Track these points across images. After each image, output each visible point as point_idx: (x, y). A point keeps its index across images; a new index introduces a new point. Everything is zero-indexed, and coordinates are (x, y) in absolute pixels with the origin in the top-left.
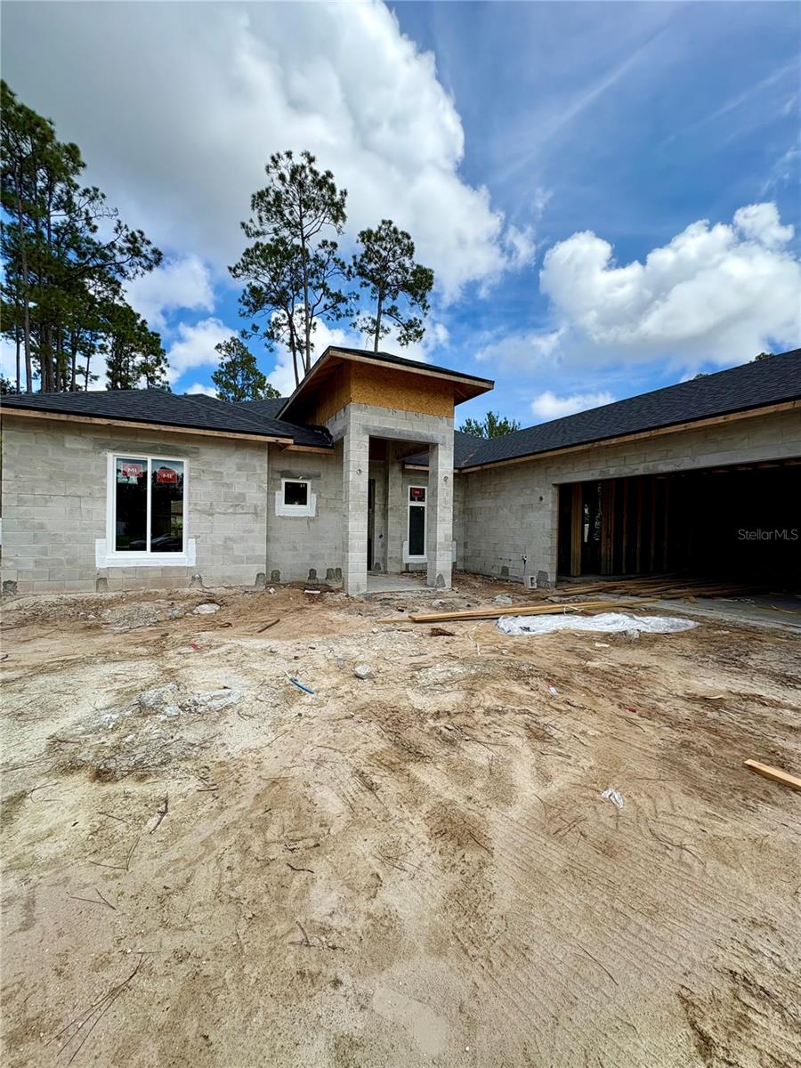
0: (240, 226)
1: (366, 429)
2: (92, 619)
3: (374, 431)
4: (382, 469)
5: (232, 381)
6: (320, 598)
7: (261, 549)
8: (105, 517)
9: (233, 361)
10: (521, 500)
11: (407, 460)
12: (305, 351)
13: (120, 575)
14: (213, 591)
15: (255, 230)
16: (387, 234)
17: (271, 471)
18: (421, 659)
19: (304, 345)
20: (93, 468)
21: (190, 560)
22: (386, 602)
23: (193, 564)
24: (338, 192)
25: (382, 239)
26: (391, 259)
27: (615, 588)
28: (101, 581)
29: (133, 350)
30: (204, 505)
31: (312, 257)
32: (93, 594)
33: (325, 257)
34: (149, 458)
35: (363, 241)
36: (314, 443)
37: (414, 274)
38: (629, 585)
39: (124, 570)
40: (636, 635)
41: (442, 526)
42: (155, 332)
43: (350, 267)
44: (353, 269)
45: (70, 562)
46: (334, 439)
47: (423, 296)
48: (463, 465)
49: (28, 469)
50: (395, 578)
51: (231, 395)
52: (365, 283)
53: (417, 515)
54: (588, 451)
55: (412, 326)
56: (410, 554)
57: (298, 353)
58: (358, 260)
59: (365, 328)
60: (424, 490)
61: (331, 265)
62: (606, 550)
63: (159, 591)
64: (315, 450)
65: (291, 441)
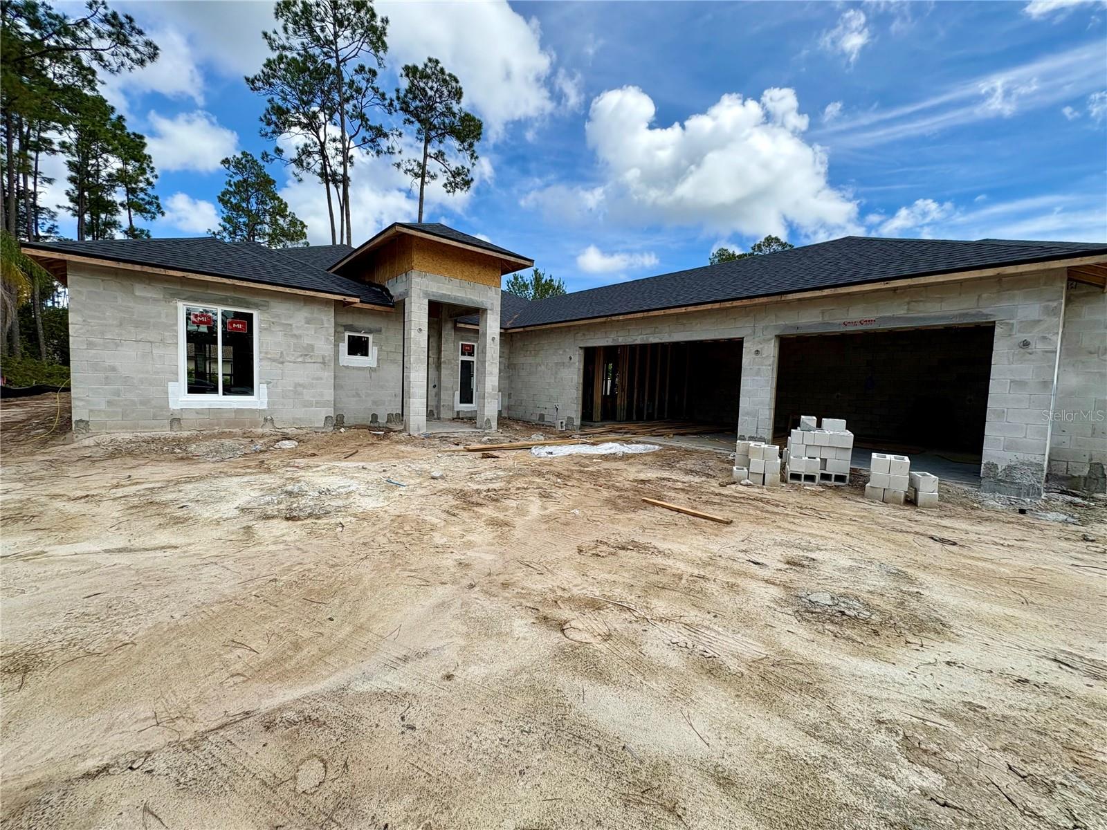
0: (262, 35)
1: (426, 294)
2: (179, 453)
3: (434, 296)
5: (244, 205)
6: (385, 437)
7: (329, 395)
8: (177, 361)
9: (245, 181)
10: (556, 359)
11: (459, 319)
12: (341, 186)
13: (193, 416)
14: (285, 430)
15: (281, 43)
16: (433, 73)
17: (337, 325)
18: (476, 470)
19: (339, 178)
20: (163, 315)
21: (262, 402)
22: (444, 439)
23: (265, 407)
24: (378, 19)
25: (428, 77)
26: (438, 100)
27: (621, 429)
28: (176, 421)
29: (104, 150)
30: (274, 353)
31: (347, 80)
32: (167, 433)
33: (363, 85)
34: (219, 309)
35: (407, 75)
36: (376, 301)
37: (462, 119)
38: (632, 427)
39: (198, 412)
40: (621, 454)
41: (490, 378)
42: (137, 132)
43: (392, 100)
44: (396, 103)
45: (143, 403)
46: (395, 300)
47: (471, 145)
48: (508, 326)
49: (97, 314)
50: (448, 423)
51: (241, 220)
52: (408, 120)
53: (467, 368)
54: (605, 322)
55: (459, 174)
56: (461, 402)
57: (331, 185)
58: (402, 95)
59: (409, 171)
60: (473, 346)
61: (370, 92)
62: (621, 401)
63: (234, 430)
64: (377, 308)
65: (357, 300)
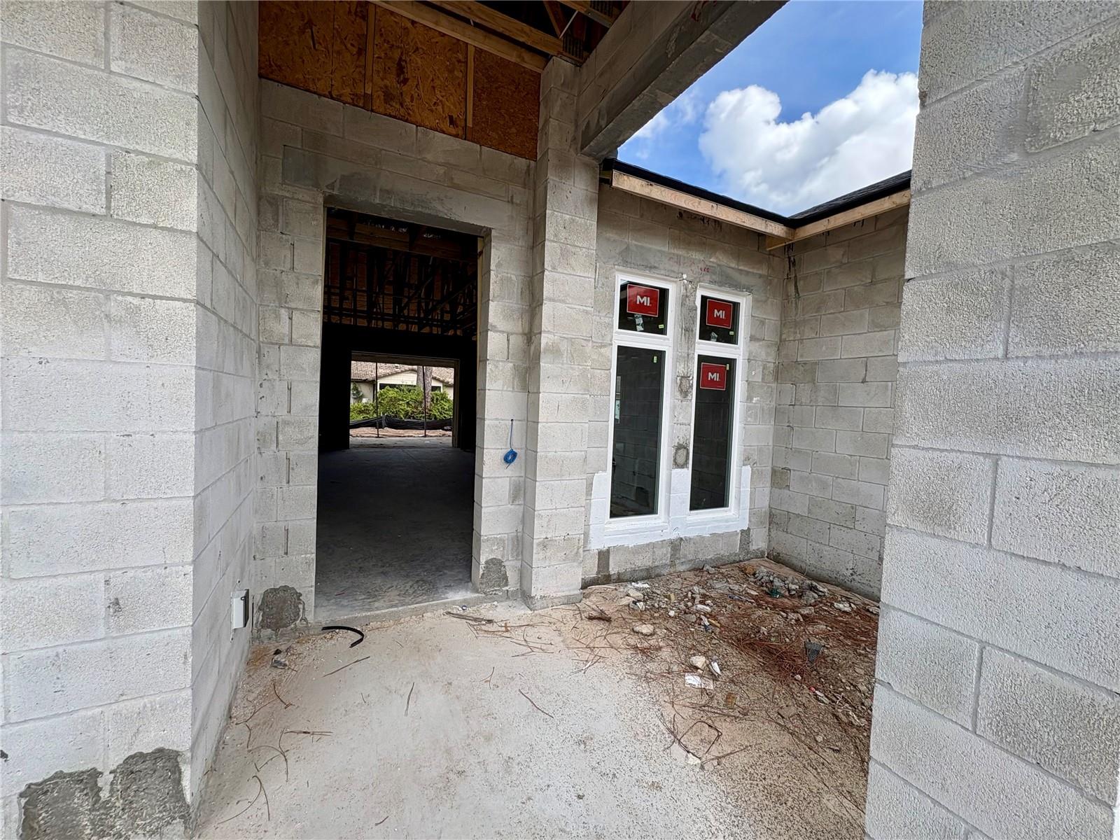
4: (521, 195)
